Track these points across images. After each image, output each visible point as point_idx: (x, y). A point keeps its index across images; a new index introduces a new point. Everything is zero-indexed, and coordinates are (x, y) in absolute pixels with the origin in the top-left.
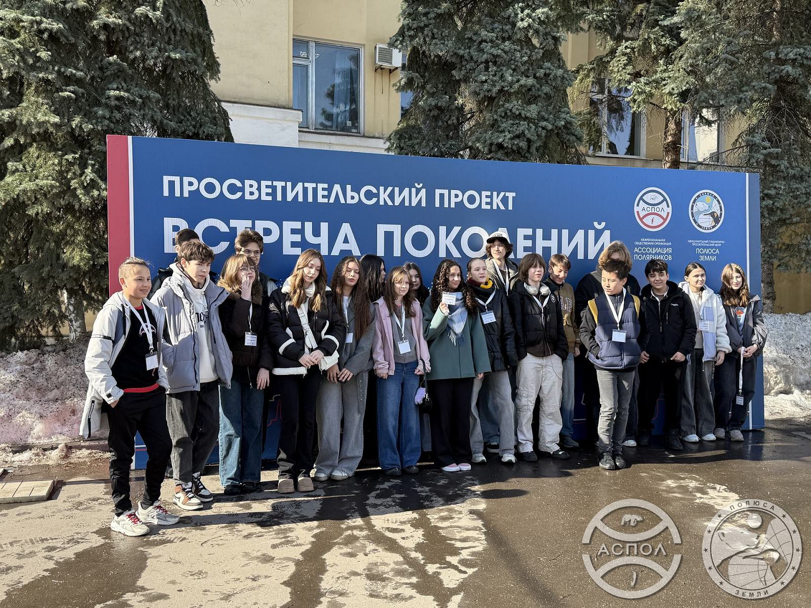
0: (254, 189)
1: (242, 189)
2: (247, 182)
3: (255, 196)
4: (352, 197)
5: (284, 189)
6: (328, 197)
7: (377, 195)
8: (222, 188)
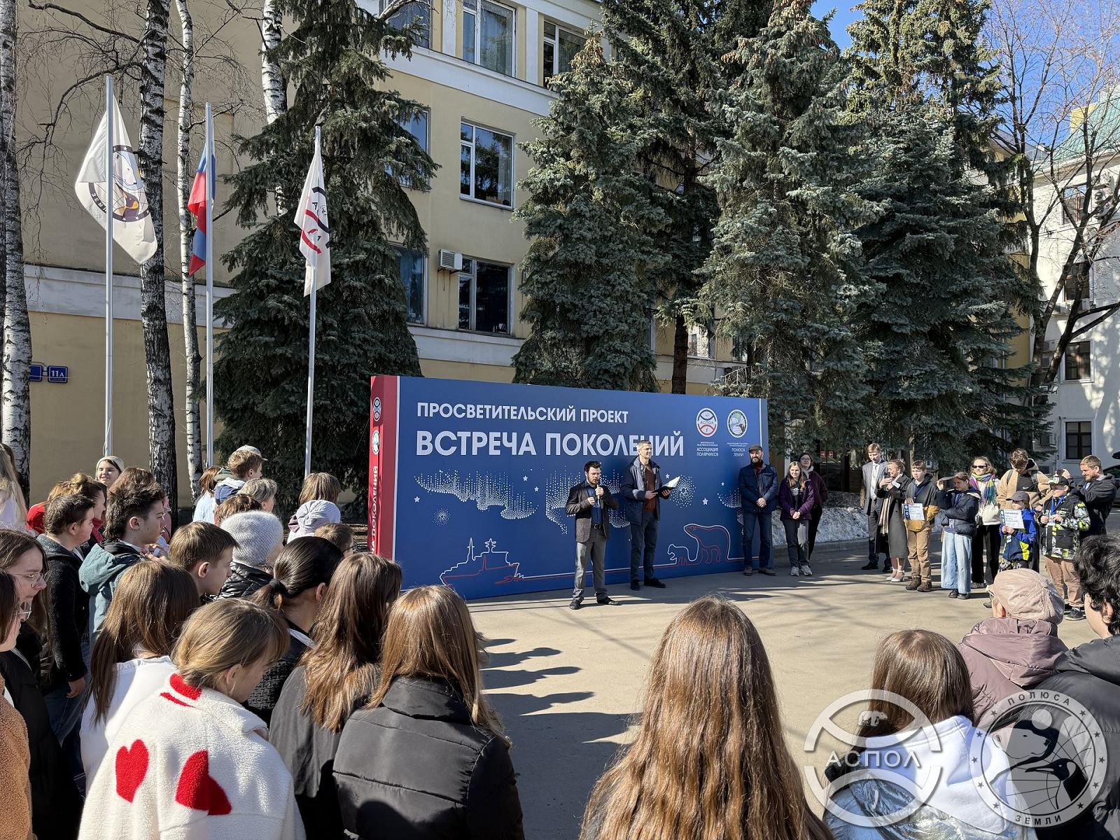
0: (473, 411)
1: (465, 411)
2: (469, 406)
3: (473, 416)
4: (531, 415)
5: (491, 410)
6: (517, 415)
7: (546, 414)
8: (453, 411)
